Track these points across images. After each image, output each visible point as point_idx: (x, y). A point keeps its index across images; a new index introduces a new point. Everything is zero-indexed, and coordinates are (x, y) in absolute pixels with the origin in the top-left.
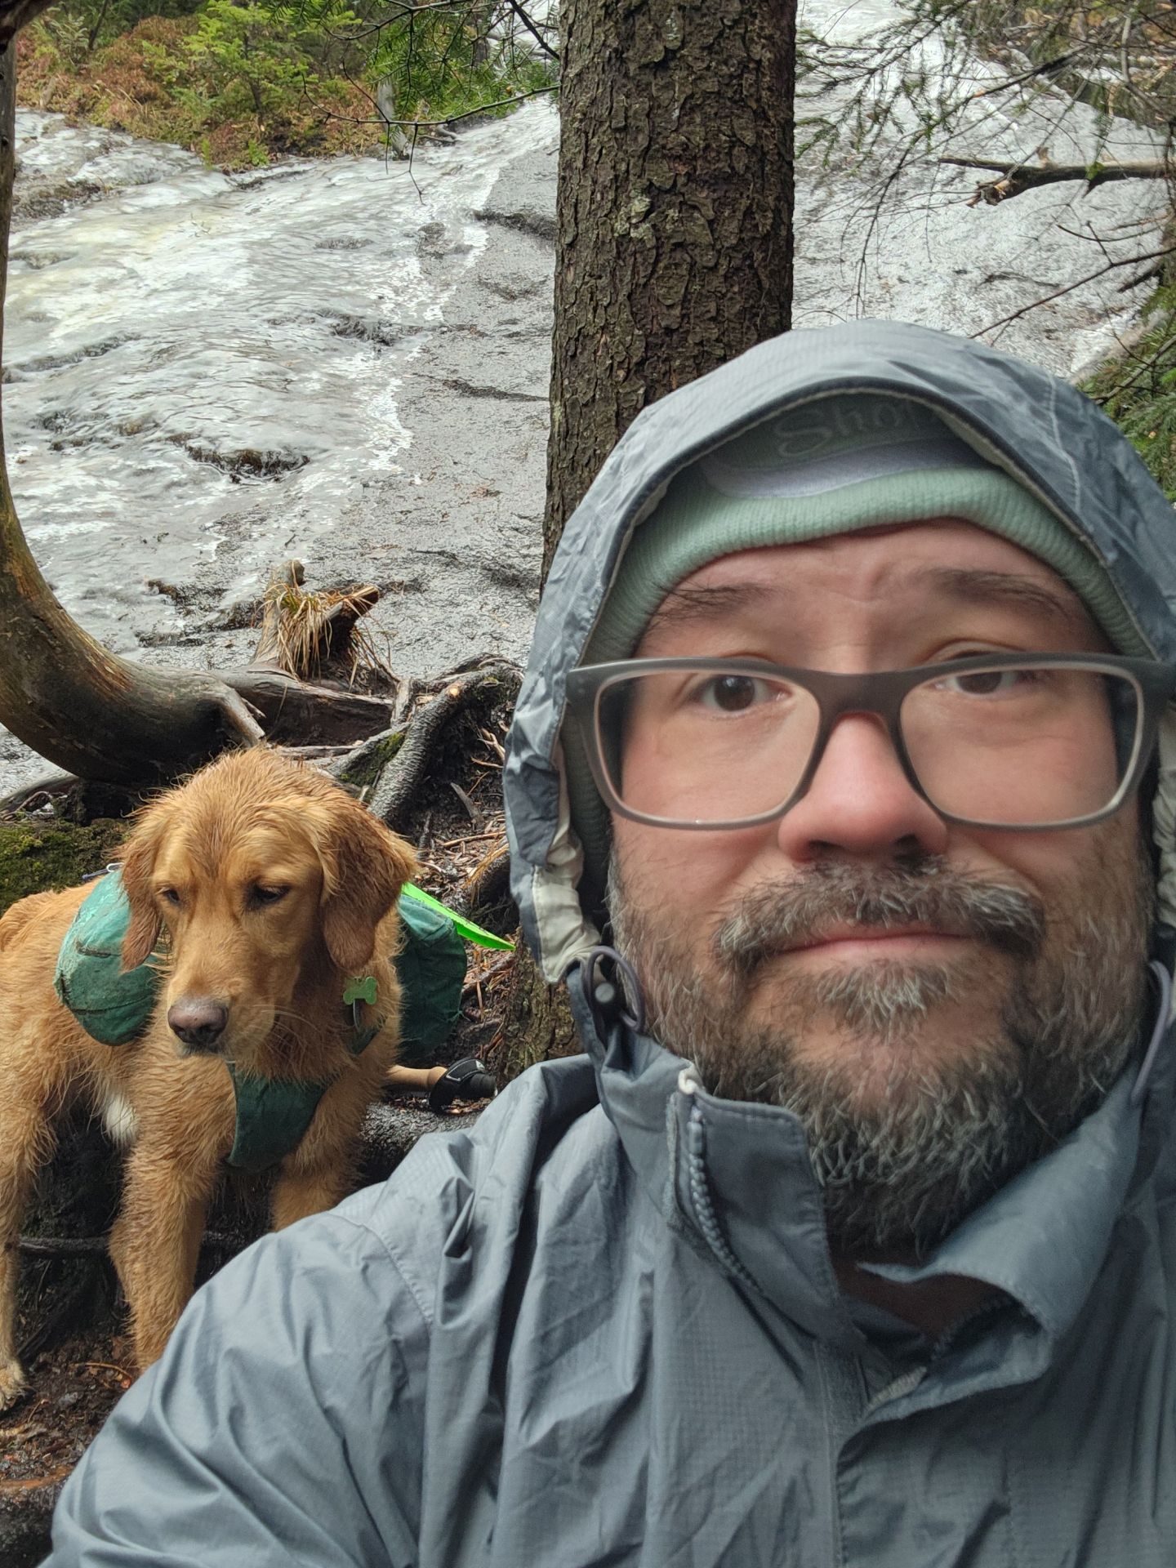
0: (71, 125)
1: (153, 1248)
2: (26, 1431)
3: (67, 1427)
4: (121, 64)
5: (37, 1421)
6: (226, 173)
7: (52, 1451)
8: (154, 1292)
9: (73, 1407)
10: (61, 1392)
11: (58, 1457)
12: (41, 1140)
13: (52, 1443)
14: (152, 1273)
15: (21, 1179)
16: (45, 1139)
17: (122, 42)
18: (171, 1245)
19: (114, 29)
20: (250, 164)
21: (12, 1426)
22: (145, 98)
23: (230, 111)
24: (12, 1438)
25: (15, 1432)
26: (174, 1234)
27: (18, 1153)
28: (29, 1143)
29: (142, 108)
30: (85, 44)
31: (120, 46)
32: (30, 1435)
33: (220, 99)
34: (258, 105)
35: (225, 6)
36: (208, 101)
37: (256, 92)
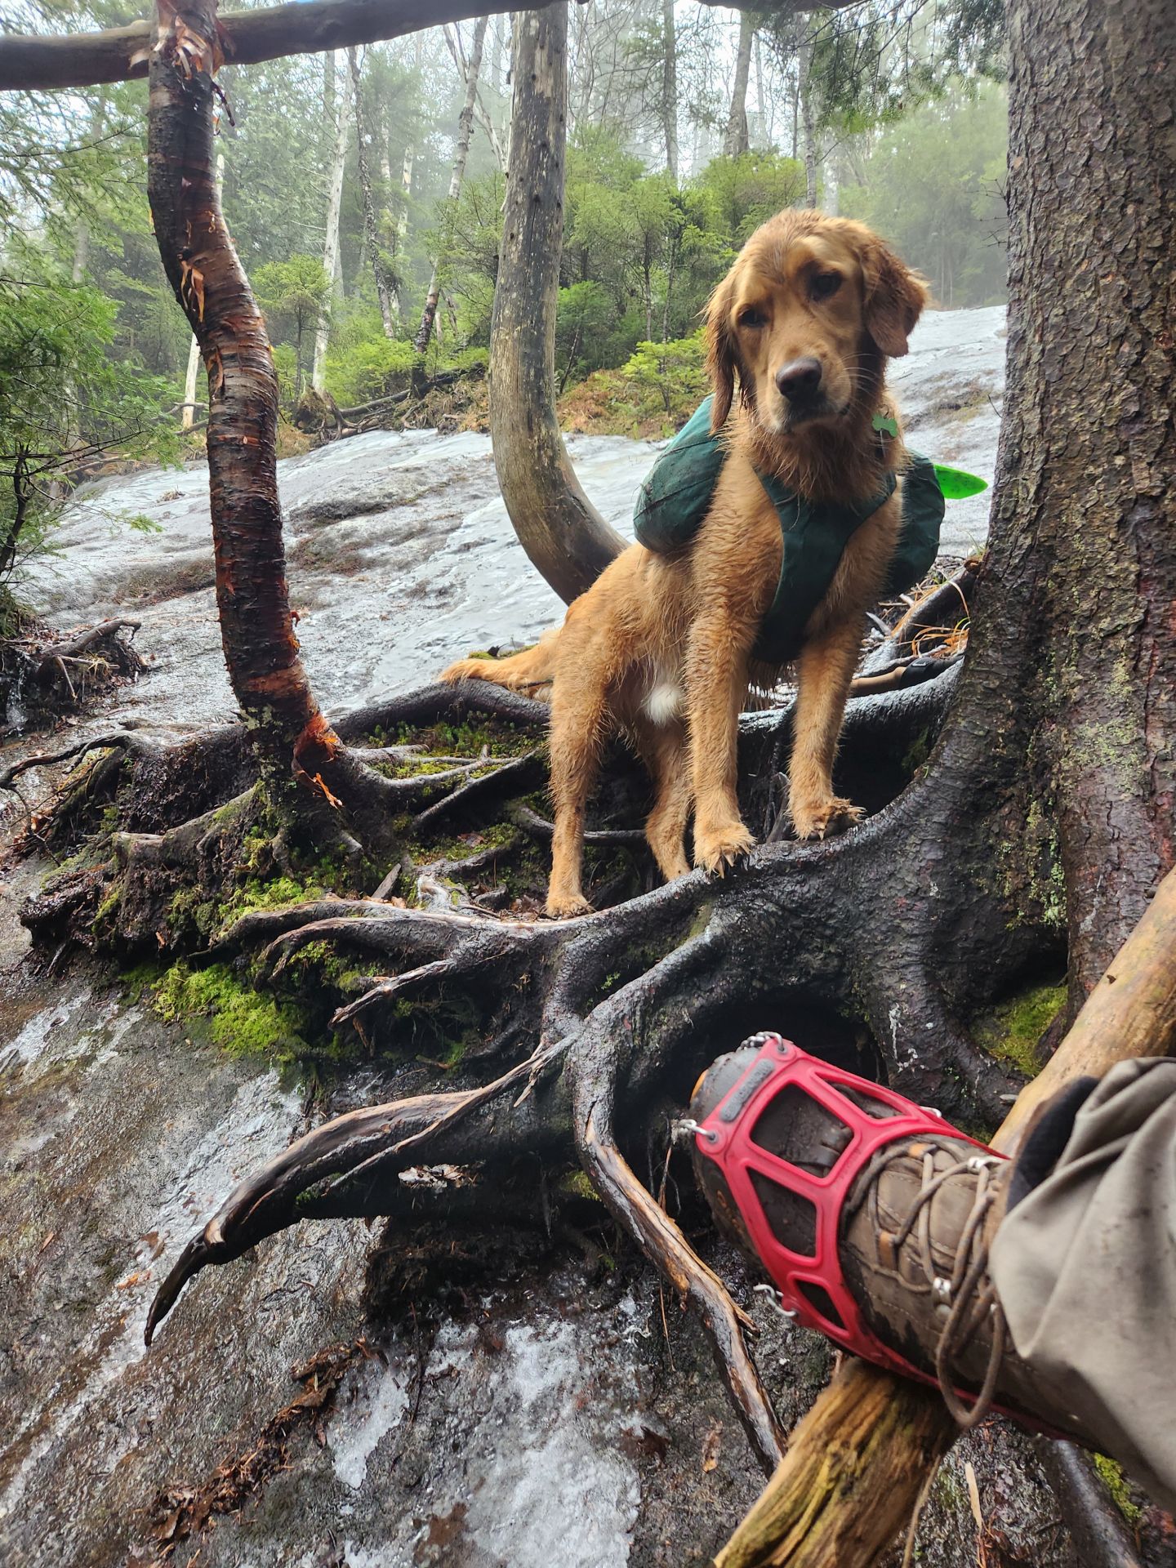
4: (580, 399)
6: (648, 442)
17: (581, 387)
19: (576, 381)
20: (664, 437)
22: (597, 415)
23: (650, 412)
29: (595, 421)
31: (579, 389)
33: (642, 407)
34: (667, 406)
35: (648, 344)
36: (635, 410)
37: (667, 399)
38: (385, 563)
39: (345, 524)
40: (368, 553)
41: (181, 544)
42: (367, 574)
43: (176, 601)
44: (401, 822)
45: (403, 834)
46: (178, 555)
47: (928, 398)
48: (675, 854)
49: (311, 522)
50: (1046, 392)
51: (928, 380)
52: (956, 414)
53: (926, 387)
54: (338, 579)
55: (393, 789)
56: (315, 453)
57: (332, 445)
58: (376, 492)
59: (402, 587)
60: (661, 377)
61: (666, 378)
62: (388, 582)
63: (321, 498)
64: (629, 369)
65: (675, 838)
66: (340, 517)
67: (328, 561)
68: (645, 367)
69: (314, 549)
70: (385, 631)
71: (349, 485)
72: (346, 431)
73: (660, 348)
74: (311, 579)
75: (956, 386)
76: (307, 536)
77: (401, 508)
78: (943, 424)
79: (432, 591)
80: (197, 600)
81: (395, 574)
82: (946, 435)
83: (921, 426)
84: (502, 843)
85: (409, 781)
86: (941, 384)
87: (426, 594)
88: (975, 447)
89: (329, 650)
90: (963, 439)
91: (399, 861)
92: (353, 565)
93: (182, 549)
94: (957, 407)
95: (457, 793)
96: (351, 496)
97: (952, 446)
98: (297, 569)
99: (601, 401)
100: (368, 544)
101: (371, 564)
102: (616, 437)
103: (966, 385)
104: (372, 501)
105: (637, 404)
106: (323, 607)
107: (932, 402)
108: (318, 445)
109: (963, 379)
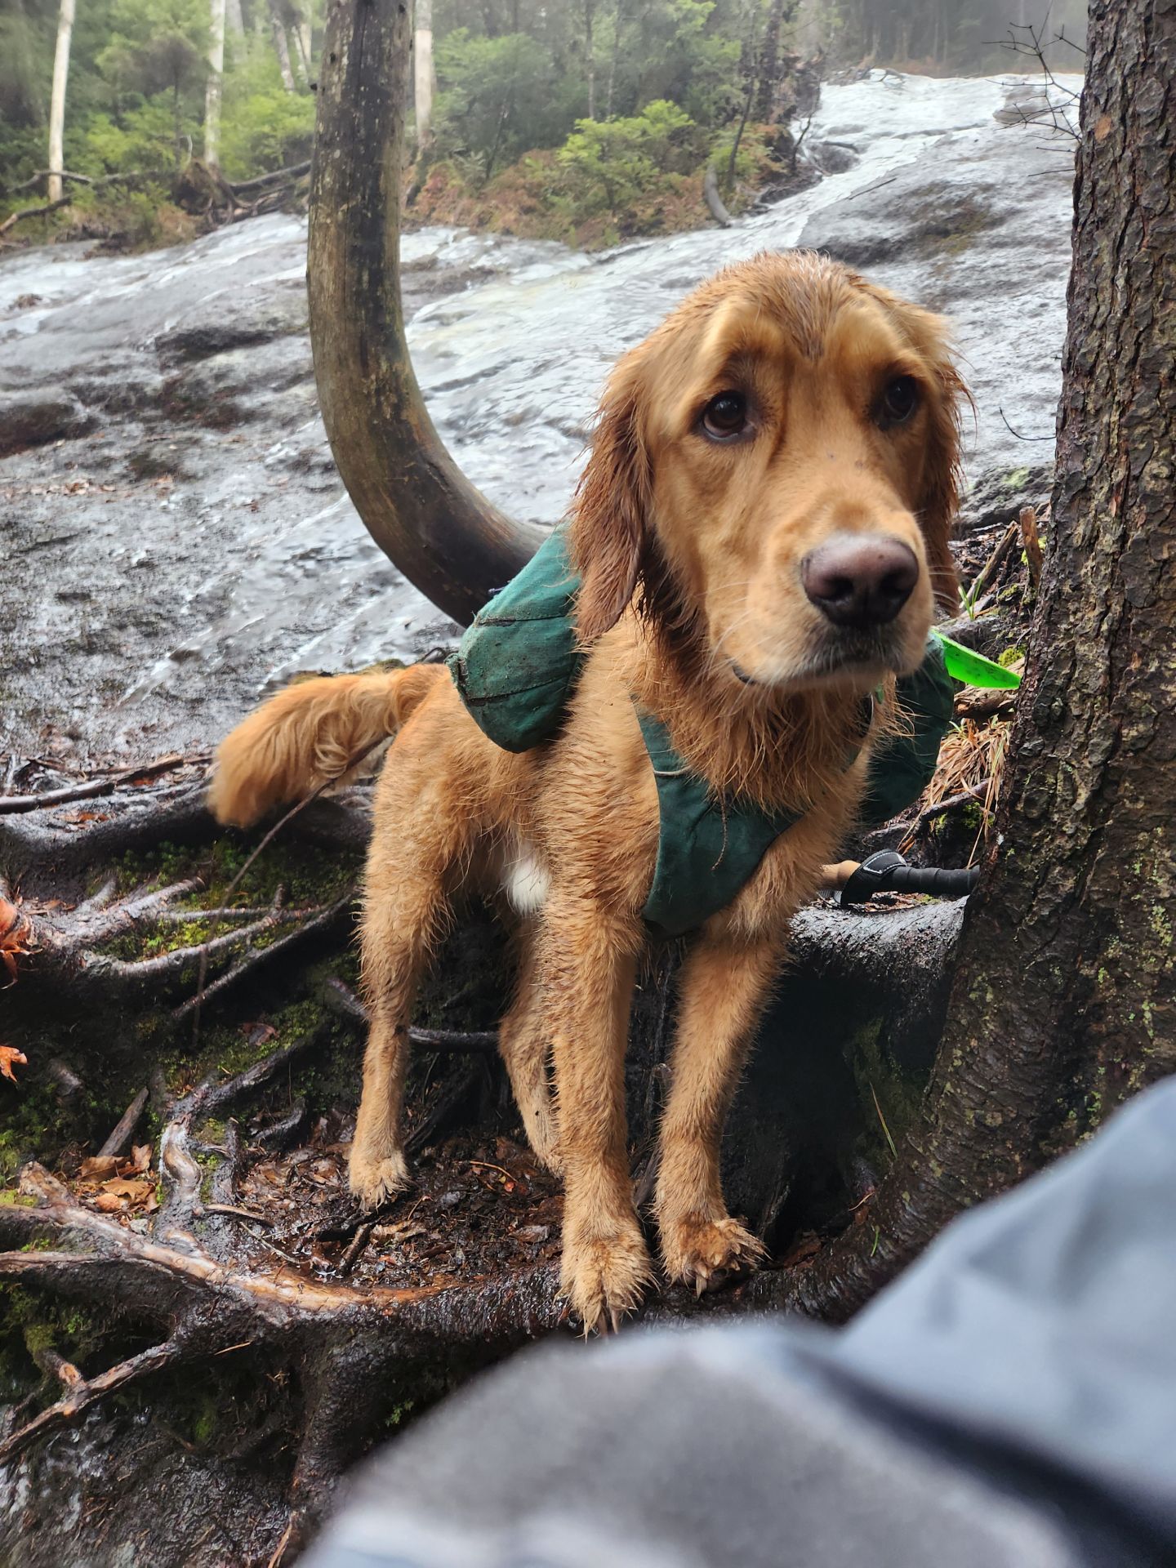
0: (472, 233)
1: (577, 1014)
2: (405, 1230)
3: (448, 1229)
4: (509, 187)
5: (416, 1220)
6: (588, 252)
7: (430, 1256)
8: (579, 1071)
9: (455, 1207)
10: (443, 1191)
11: (438, 1263)
12: (439, 915)
13: (431, 1245)
14: (576, 1047)
15: (416, 958)
16: (443, 916)
17: (511, 171)
18: (599, 1010)
19: (504, 164)
20: (606, 246)
21: (391, 1223)
22: (528, 210)
23: (591, 210)
24: (390, 1236)
25: (393, 1229)
26: (602, 997)
27: (414, 928)
28: (426, 917)
29: (525, 218)
30: (484, 175)
31: (509, 174)
32: (409, 1234)
33: (583, 203)
34: (611, 202)
35: (588, 122)
36: (574, 205)
37: (611, 193)
38: (265, 416)
39: (220, 360)
40: (247, 402)
41: (23, 380)
42: (244, 430)
43: (15, 458)
44: (146, 1026)
45: (154, 1041)
46: (17, 396)
47: (914, 219)
48: (532, 1085)
49: (180, 353)
50: (1123, 619)
51: (914, 193)
52: (945, 242)
53: (913, 201)
54: (209, 437)
55: (133, 979)
56: (200, 243)
57: (222, 231)
58: (258, 317)
59: (281, 455)
60: (603, 166)
61: (611, 167)
62: (268, 446)
63: (192, 322)
64: (564, 154)
65: (534, 1060)
66: (217, 349)
67: (200, 410)
68: (584, 154)
69: (182, 392)
70: (251, 532)
71: (225, 304)
72: (238, 212)
73: (603, 128)
74: (180, 435)
75: (947, 204)
76: (175, 373)
77: (290, 339)
78: (929, 256)
79: (317, 465)
80: (40, 459)
81: (277, 433)
82: (931, 275)
83: (903, 256)
84: (301, 1036)
85: (159, 962)
86: (929, 199)
87: (310, 469)
88: (964, 294)
89: (181, 559)
90: (951, 282)
91: (147, 1083)
92: (227, 418)
93: (24, 387)
94: (946, 233)
95: (231, 975)
96: (226, 321)
97: (937, 291)
98: (162, 419)
99: (534, 191)
100: (245, 389)
101: (250, 417)
102: (551, 243)
103: (959, 204)
104: (252, 329)
105: (577, 198)
106: (188, 478)
107: (917, 224)
108: (205, 230)
109: (955, 195)
